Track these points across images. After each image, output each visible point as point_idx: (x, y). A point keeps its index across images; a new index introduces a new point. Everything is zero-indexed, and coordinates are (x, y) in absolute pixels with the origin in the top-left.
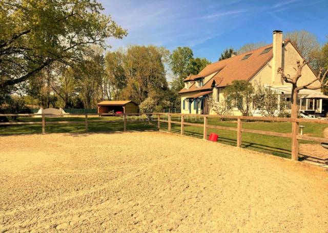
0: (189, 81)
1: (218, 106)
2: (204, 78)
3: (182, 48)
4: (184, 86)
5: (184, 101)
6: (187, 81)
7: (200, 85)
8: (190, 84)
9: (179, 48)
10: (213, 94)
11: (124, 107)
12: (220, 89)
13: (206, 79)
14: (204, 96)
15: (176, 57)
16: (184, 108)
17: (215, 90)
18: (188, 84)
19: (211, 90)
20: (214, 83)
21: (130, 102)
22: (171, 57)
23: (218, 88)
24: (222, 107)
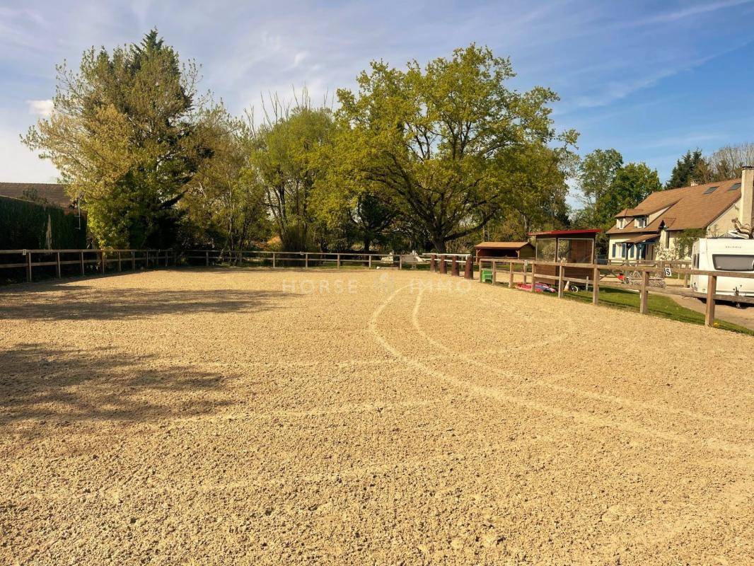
0: (625, 217)
1: (668, 254)
2: (647, 216)
3: (603, 151)
4: (616, 223)
5: (614, 246)
6: (621, 218)
7: (641, 225)
8: (625, 222)
9: (598, 151)
10: (661, 238)
11: (518, 252)
12: (671, 233)
13: (652, 218)
14: (648, 241)
15: (590, 167)
16: (614, 255)
17: (664, 234)
18: (622, 221)
19: (659, 233)
20: (663, 224)
21: (527, 245)
22: (581, 168)
23: (669, 232)
24: (672, 255)
